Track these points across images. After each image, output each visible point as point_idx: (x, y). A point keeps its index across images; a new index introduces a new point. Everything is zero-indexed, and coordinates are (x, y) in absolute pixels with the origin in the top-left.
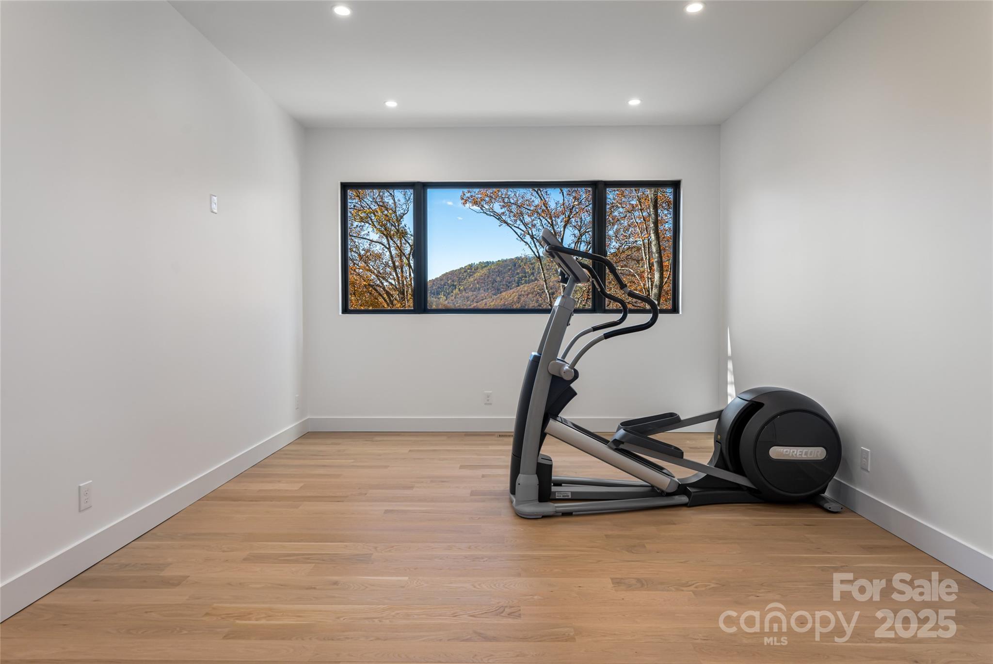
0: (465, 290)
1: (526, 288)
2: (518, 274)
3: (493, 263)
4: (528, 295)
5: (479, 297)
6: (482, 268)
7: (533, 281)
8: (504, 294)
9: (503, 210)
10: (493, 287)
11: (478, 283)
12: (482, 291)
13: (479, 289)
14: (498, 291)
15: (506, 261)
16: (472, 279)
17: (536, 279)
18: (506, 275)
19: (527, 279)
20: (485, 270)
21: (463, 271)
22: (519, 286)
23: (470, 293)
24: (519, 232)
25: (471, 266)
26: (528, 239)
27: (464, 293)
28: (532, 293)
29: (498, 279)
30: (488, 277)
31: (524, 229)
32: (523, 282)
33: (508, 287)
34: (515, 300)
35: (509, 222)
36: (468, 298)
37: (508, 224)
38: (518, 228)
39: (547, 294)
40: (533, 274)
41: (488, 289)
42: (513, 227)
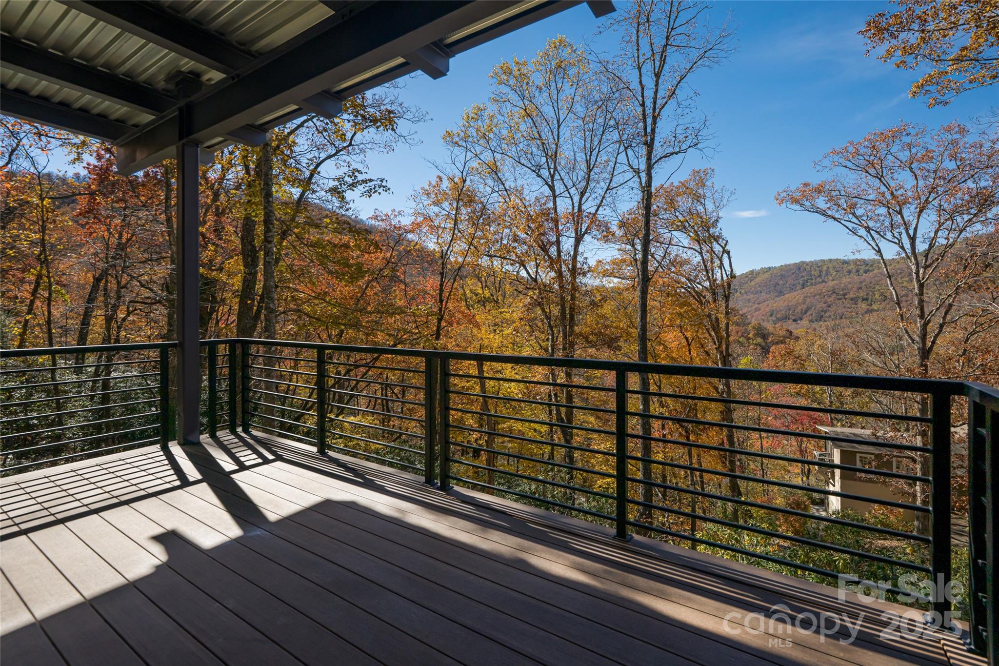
0: (746, 293)
1: (812, 290)
2: (803, 277)
3: (775, 268)
4: (814, 296)
5: (761, 299)
6: (764, 273)
7: (820, 283)
8: (787, 296)
9: (828, 205)
10: (775, 290)
11: (759, 286)
12: (763, 294)
13: (761, 292)
14: (781, 293)
15: (789, 265)
16: (753, 283)
17: (824, 281)
18: (790, 278)
19: (813, 281)
20: (767, 275)
21: (744, 276)
22: (804, 288)
23: (752, 296)
24: (850, 225)
25: (752, 272)
26: (862, 232)
27: (745, 295)
28: (820, 294)
29: (781, 282)
30: (770, 281)
31: (857, 222)
32: (808, 284)
33: (792, 289)
34: (800, 301)
35: (837, 216)
36: (749, 300)
37: (835, 219)
38: (850, 221)
39: (892, 292)
40: (820, 276)
41: (770, 292)
42: (842, 221)
